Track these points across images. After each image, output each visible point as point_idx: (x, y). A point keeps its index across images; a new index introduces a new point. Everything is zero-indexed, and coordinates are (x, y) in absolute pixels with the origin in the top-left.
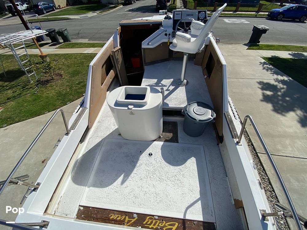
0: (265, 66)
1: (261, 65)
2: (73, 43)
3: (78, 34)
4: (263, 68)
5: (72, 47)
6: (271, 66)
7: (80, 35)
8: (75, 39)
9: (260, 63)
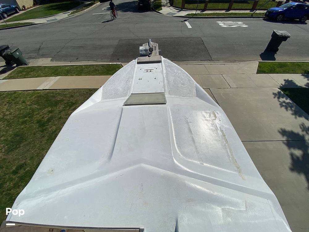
0: (282, 100)
1: (276, 98)
2: (28, 68)
3: (39, 49)
4: (280, 104)
5: (25, 75)
6: (288, 101)
7: (41, 52)
8: (34, 58)
9: (274, 94)
